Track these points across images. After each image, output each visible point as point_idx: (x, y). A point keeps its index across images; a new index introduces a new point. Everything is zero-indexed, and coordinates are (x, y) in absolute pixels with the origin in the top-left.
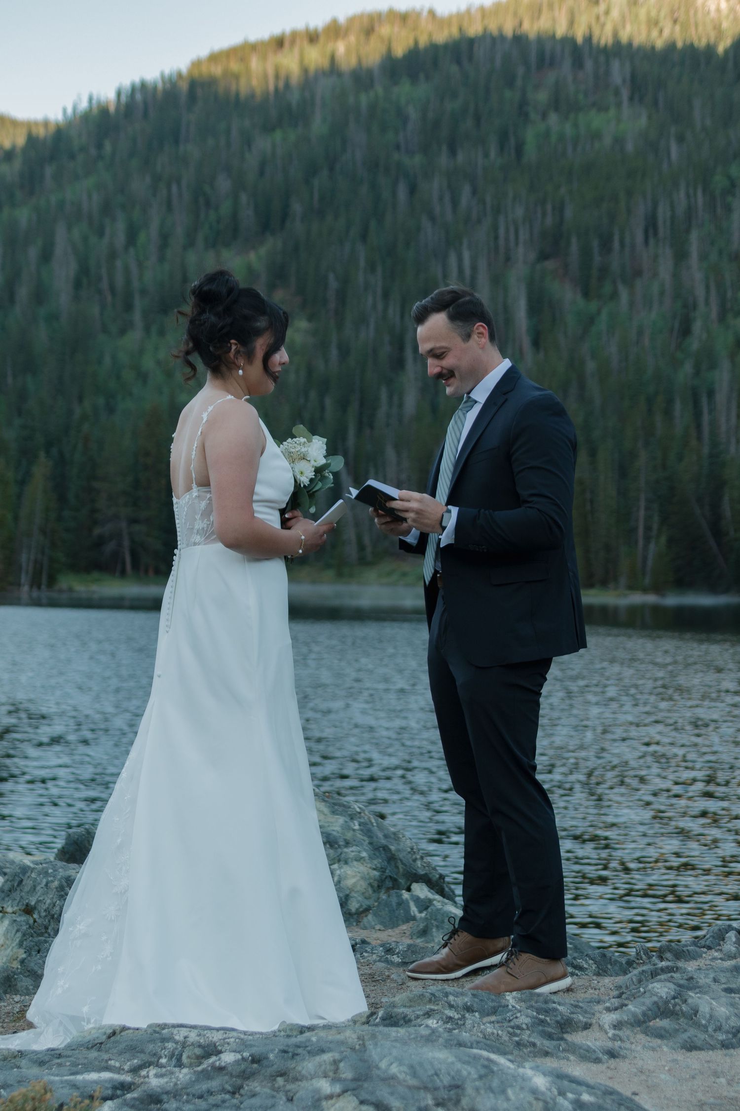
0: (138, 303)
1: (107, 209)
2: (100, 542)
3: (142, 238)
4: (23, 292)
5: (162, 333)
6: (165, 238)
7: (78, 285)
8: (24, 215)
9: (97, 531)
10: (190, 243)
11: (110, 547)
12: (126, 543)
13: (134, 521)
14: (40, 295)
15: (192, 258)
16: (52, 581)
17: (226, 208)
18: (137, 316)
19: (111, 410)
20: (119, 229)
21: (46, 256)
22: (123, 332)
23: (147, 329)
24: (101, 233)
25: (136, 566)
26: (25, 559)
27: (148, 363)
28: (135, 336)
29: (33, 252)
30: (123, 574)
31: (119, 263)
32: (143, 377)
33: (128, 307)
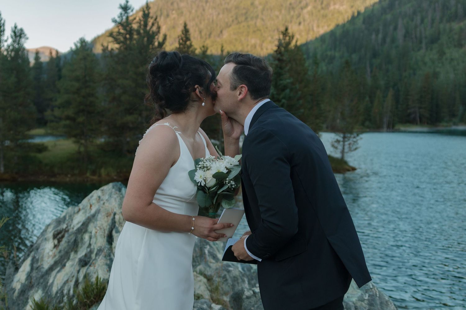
0: (424, 41)
1: (415, 13)
2: (409, 115)
3: (426, 21)
4: (388, 40)
5: (431, 50)
6: (433, 20)
7: (405, 36)
8: (389, 17)
9: (409, 111)
10: (441, 21)
11: (412, 116)
12: (418, 115)
13: (420, 108)
14: (393, 40)
15: (442, 26)
16: (393, 127)
17: (453, 9)
18: (423, 45)
19: (415, 74)
20: (418, 19)
21: (395, 29)
22: (419, 50)
23: (427, 49)
24: (412, 20)
25: (421, 121)
26: (385, 120)
27: (427, 59)
28: (422, 52)
29: (391, 28)
30: (417, 124)
31: (418, 29)
32: (425, 64)
33: (421, 42)
